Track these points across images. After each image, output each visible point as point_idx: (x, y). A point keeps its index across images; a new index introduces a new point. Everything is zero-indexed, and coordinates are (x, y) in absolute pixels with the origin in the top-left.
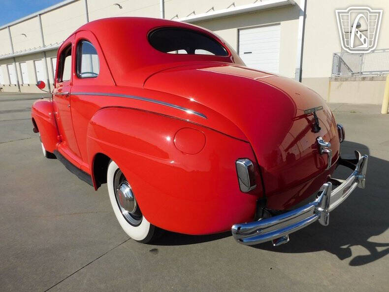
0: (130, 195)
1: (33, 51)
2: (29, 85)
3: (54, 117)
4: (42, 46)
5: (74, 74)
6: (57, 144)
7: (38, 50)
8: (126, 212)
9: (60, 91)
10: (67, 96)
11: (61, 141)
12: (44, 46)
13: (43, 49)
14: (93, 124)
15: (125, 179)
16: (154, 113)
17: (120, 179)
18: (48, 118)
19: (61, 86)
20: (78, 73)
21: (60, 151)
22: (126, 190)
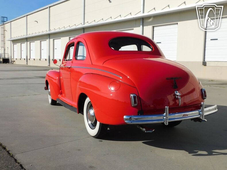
0: (93, 115)
1: (41, 34)
2: (34, 59)
3: (60, 80)
4: (48, 30)
5: (74, 58)
6: (59, 95)
7: (45, 33)
8: (90, 122)
9: (64, 65)
10: (69, 68)
11: (61, 94)
12: (50, 30)
13: (48, 32)
14: (80, 82)
15: (92, 107)
16: (105, 76)
17: (90, 106)
18: (56, 80)
19: (66, 63)
20: (76, 57)
21: (60, 99)
22: (92, 112)
